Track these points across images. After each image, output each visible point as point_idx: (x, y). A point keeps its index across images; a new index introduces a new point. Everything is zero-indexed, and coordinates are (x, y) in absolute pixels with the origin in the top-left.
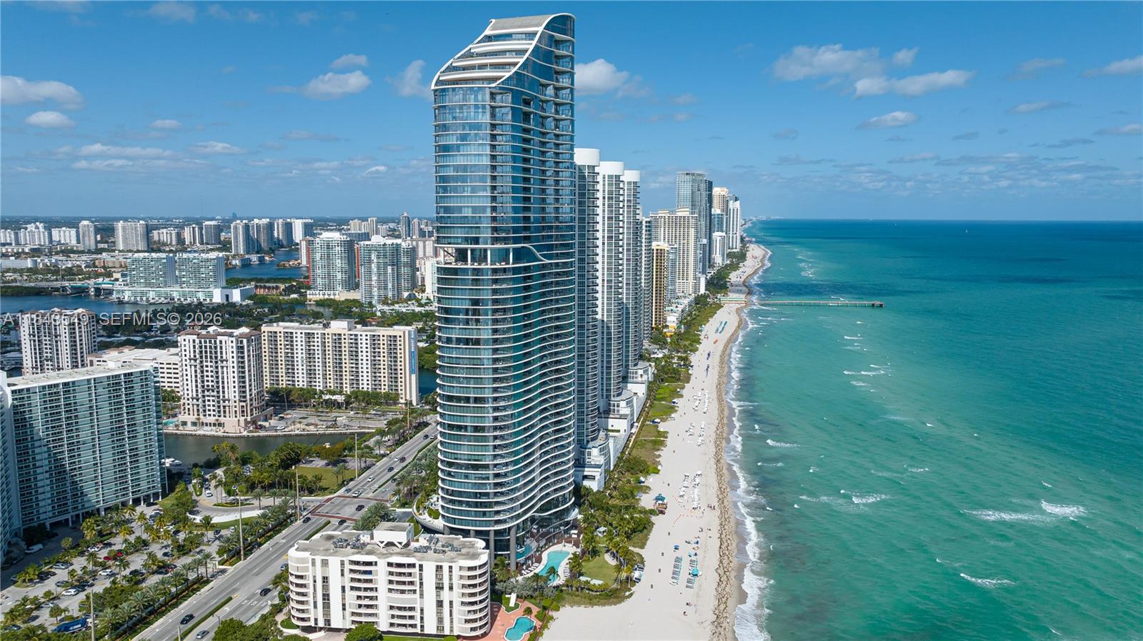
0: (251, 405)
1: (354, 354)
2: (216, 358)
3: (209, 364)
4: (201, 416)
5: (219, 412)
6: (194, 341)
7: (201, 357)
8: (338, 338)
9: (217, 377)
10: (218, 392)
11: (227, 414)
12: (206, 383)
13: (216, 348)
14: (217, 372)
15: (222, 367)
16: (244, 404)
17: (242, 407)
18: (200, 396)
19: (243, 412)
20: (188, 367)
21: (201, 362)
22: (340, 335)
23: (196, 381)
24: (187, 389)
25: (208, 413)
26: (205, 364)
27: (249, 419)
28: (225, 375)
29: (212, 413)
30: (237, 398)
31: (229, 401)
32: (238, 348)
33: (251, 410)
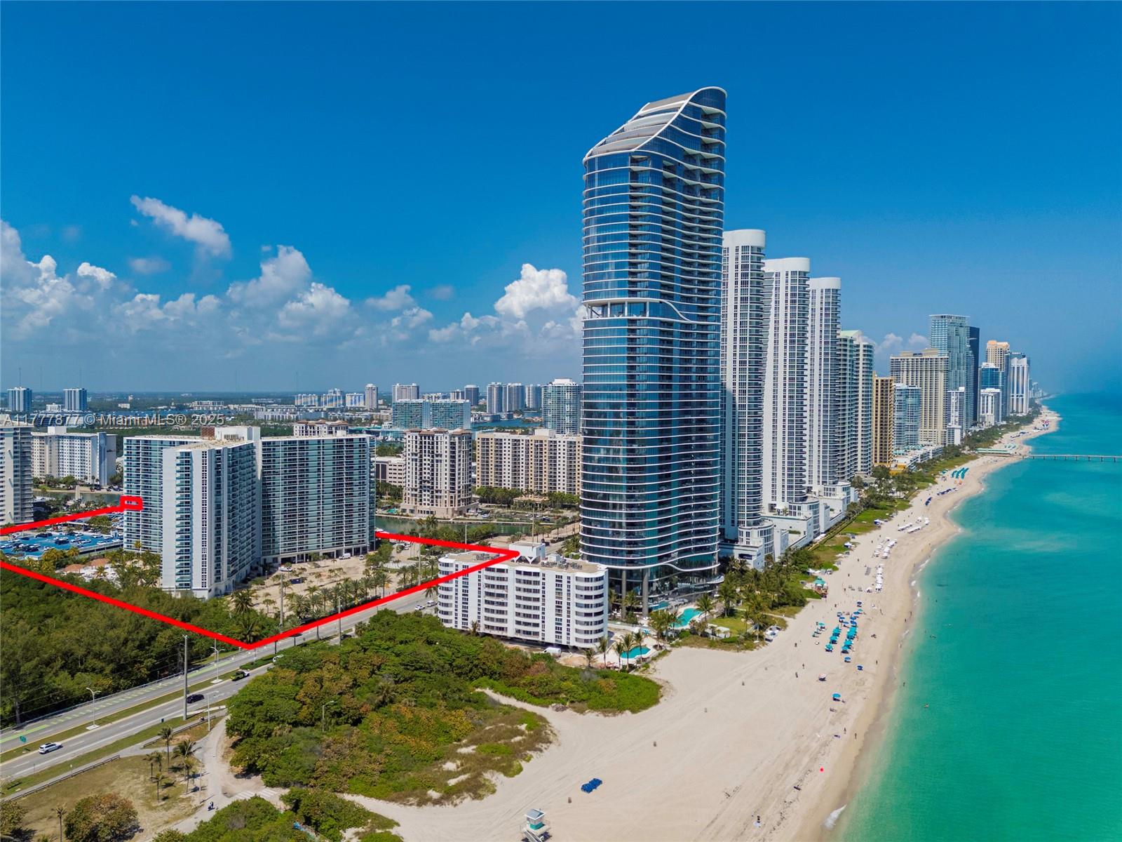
0: (459, 496)
1: (553, 459)
2: (433, 452)
3: (427, 458)
4: (418, 504)
5: (432, 501)
6: (416, 437)
7: (421, 451)
8: (539, 445)
9: (433, 470)
10: (433, 483)
11: (439, 504)
12: (424, 475)
13: (433, 443)
14: (433, 466)
15: (437, 461)
16: (452, 495)
17: (452, 497)
18: (418, 486)
19: (452, 502)
20: (410, 461)
21: (421, 456)
22: (541, 441)
23: (416, 473)
24: (409, 482)
25: (424, 502)
26: (424, 458)
27: (456, 508)
28: (439, 468)
29: (427, 502)
30: (448, 489)
31: (441, 492)
32: (451, 443)
33: (459, 501)
